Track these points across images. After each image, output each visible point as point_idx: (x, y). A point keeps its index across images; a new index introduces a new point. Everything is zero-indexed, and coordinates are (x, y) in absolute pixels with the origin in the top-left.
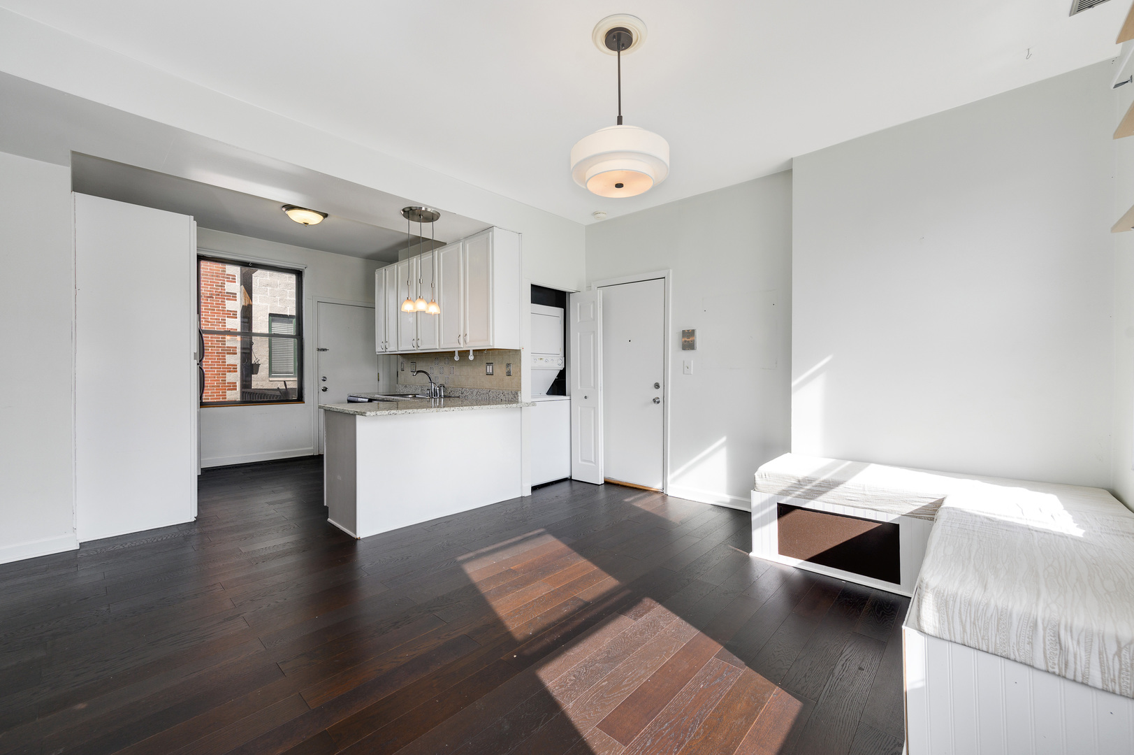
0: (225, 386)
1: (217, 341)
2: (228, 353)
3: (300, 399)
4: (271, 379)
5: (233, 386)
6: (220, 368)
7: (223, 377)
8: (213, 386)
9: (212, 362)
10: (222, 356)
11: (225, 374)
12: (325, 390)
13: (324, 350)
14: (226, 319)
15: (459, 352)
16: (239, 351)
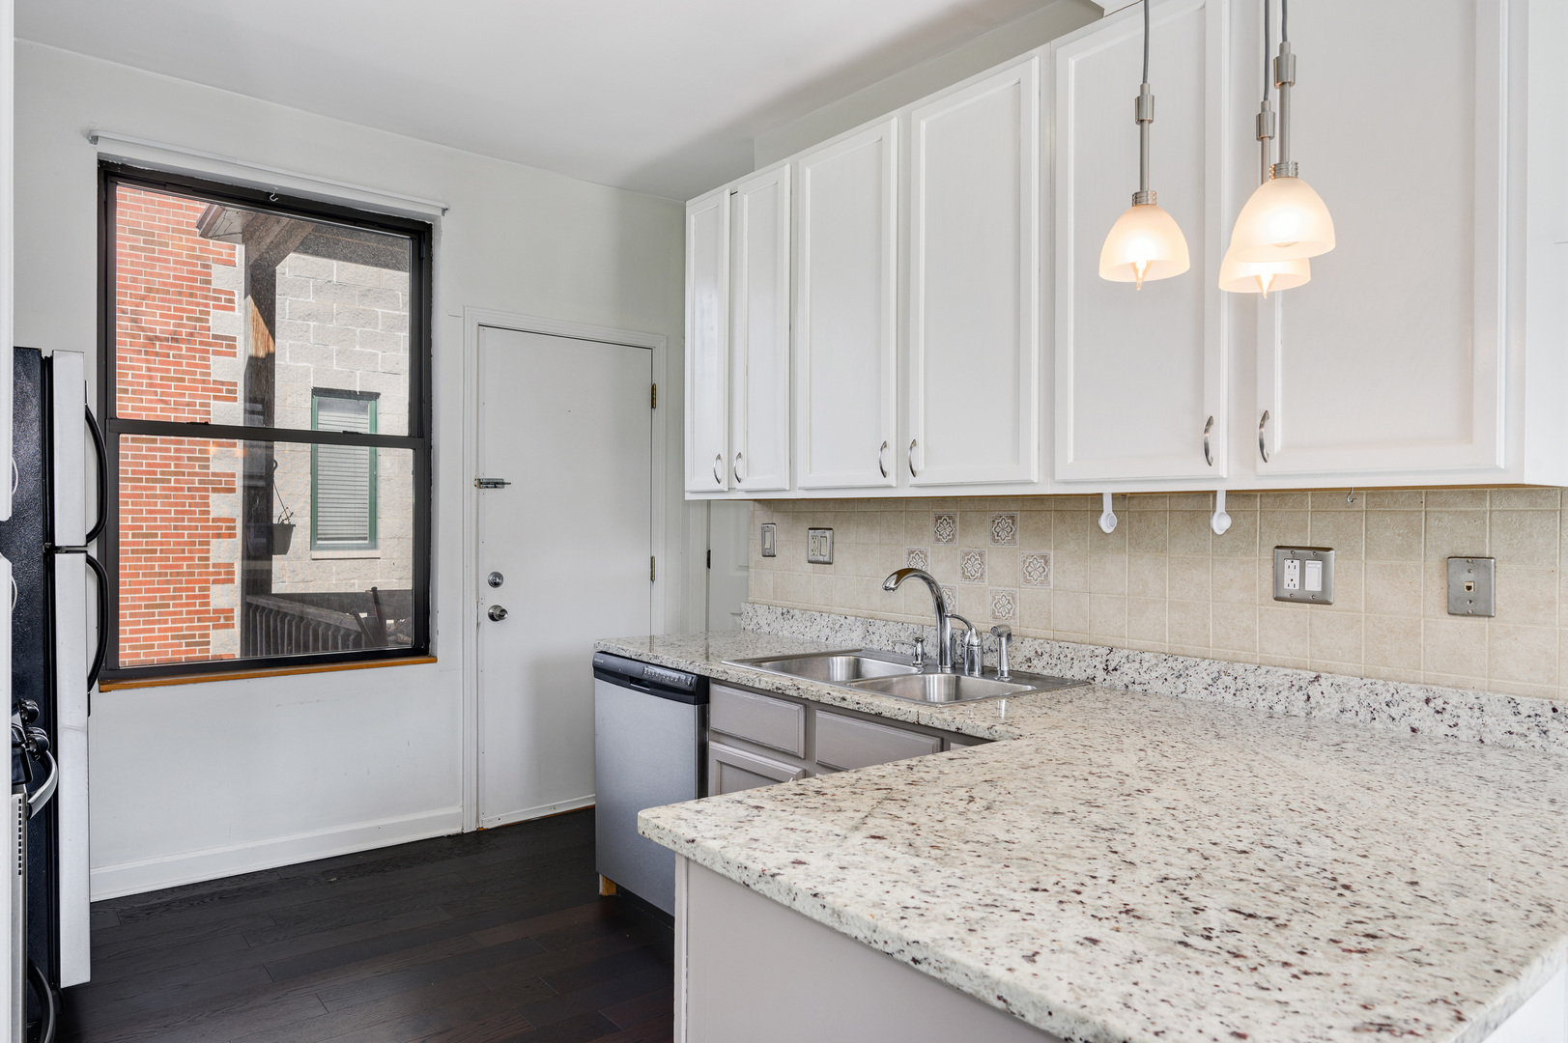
0: (207, 574)
1: (189, 459)
2: (215, 490)
3: (421, 648)
4: (317, 554)
5: (227, 573)
6: (196, 528)
7: (202, 551)
8: (178, 574)
9: (177, 512)
10: (201, 497)
11: (208, 543)
12: (498, 615)
13: (497, 484)
14: (212, 402)
15: (1116, 497)
16: (239, 483)
